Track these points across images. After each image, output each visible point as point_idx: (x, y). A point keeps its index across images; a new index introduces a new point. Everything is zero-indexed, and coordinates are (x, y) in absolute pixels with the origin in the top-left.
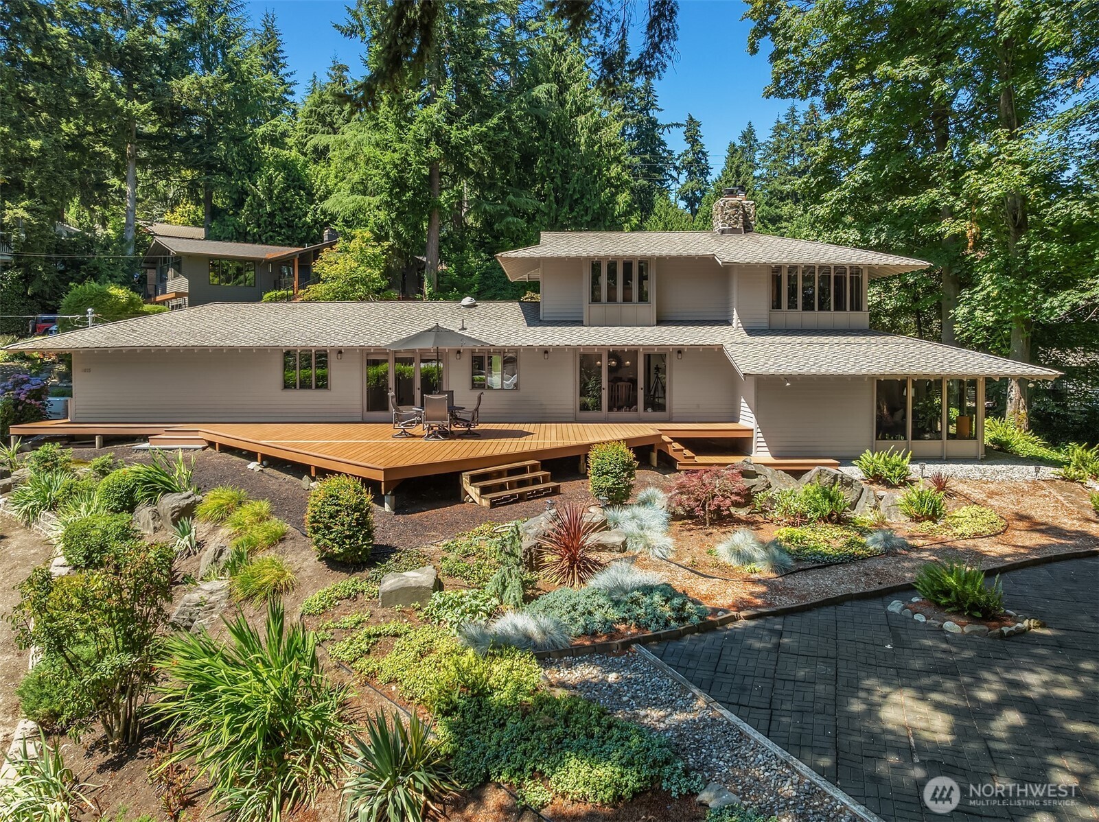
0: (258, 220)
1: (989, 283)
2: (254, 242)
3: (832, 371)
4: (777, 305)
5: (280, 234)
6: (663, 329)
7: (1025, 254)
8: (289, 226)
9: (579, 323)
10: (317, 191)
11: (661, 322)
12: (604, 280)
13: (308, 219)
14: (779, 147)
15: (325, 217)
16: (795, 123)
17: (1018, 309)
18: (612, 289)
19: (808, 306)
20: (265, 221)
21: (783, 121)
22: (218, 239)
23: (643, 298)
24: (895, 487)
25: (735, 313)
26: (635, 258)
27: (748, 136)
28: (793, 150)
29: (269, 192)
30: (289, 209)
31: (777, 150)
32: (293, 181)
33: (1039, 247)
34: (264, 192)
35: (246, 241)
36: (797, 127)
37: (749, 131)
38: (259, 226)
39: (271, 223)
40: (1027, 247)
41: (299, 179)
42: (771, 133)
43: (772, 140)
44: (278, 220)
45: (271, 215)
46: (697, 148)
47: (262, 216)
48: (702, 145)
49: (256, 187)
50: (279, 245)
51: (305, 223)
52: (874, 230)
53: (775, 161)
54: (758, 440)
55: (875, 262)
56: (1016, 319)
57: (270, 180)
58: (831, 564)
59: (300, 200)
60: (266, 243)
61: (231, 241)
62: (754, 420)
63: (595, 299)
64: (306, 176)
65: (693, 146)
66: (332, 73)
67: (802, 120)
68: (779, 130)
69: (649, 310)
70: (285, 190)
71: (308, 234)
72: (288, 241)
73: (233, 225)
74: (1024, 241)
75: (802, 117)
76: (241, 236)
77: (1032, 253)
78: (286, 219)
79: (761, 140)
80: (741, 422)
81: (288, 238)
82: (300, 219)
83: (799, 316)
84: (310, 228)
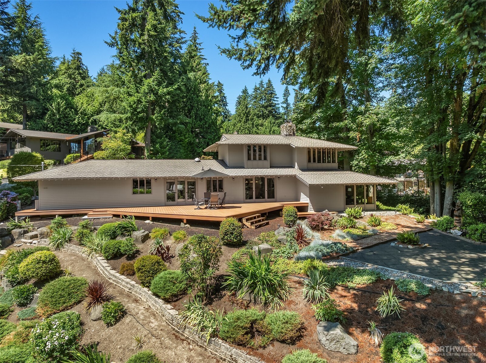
0: (53, 122)
1: (364, 153)
2: (51, 131)
3: (335, 183)
4: (309, 161)
5: (63, 128)
6: (273, 169)
7: (375, 144)
8: (67, 125)
9: (243, 168)
10: (80, 109)
11: (272, 167)
12: (252, 152)
13: (76, 122)
14: (256, 96)
15: (83, 121)
16: (263, 87)
17: (373, 162)
18: (255, 155)
19: (319, 161)
20: (56, 122)
21: (258, 86)
22: (34, 130)
23: (265, 159)
24: (358, 219)
25: (296, 164)
26: (262, 144)
27: (245, 91)
28: (262, 98)
29: (58, 110)
30: (67, 117)
31: (256, 98)
32: (68, 105)
33: (380, 142)
34: (56, 110)
35: (48, 131)
36: (263, 89)
37: (245, 89)
38: (53, 124)
39: (59, 123)
40: (376, 141)
41: (71, 104)
42: (253, 90)
43: (253, 93)
44: (62, 121)
45: (59, 120)
46: (222, 95)
47: (55, 120)
48: (224, 94)
49: (52, 107)
50: (62, 133)
51: (75, 124)
52: (322, 134)
53: (255, 102)
54: (310, 207)
55: (342, 147)
56: (372, 165)
57: (58, 104)
58: (365, 238)
59: (72, 113)
60: (57, 132)
61: (40, 131)
62: (309, 200)
63: (249, 159)
64: (74, 102)
65: (220, 94)
66: (73, 55)
67: (265, 86)
68: (256, 89)
69: (267, 163)
70: (66, 109)
71: (76, 129)
72: (67, 131)
73: (41, 124)
74: (375, 139)
75: (265, 85)
76: (45, 129)
77: (378, 143)
78: (66, 122)
79: (250, 93)
80: (301, 201)
81: (66, 130)
82: (72, 122)
83: (317, 165)
84: (77, 126)
